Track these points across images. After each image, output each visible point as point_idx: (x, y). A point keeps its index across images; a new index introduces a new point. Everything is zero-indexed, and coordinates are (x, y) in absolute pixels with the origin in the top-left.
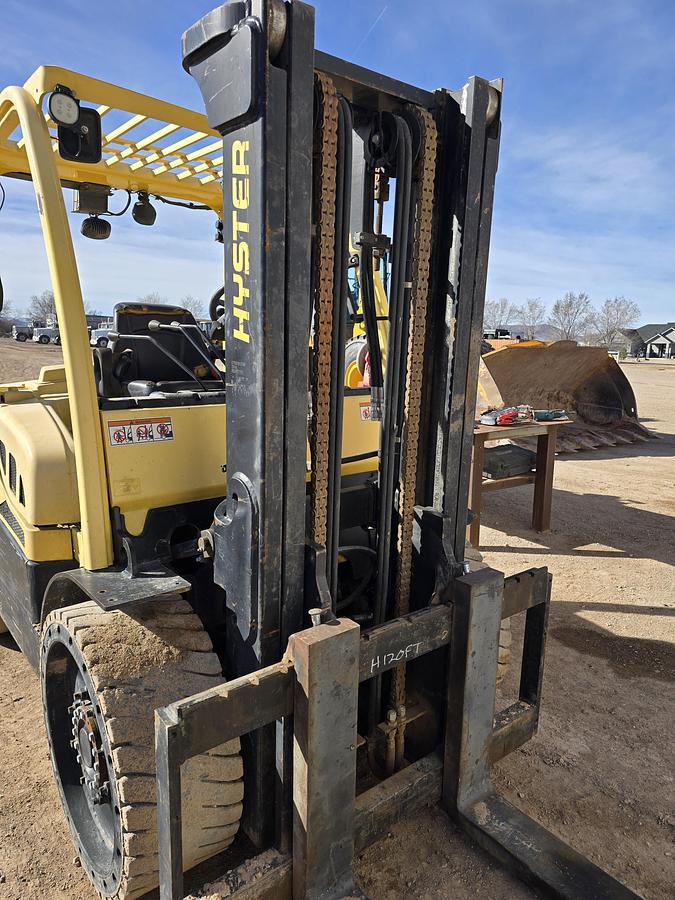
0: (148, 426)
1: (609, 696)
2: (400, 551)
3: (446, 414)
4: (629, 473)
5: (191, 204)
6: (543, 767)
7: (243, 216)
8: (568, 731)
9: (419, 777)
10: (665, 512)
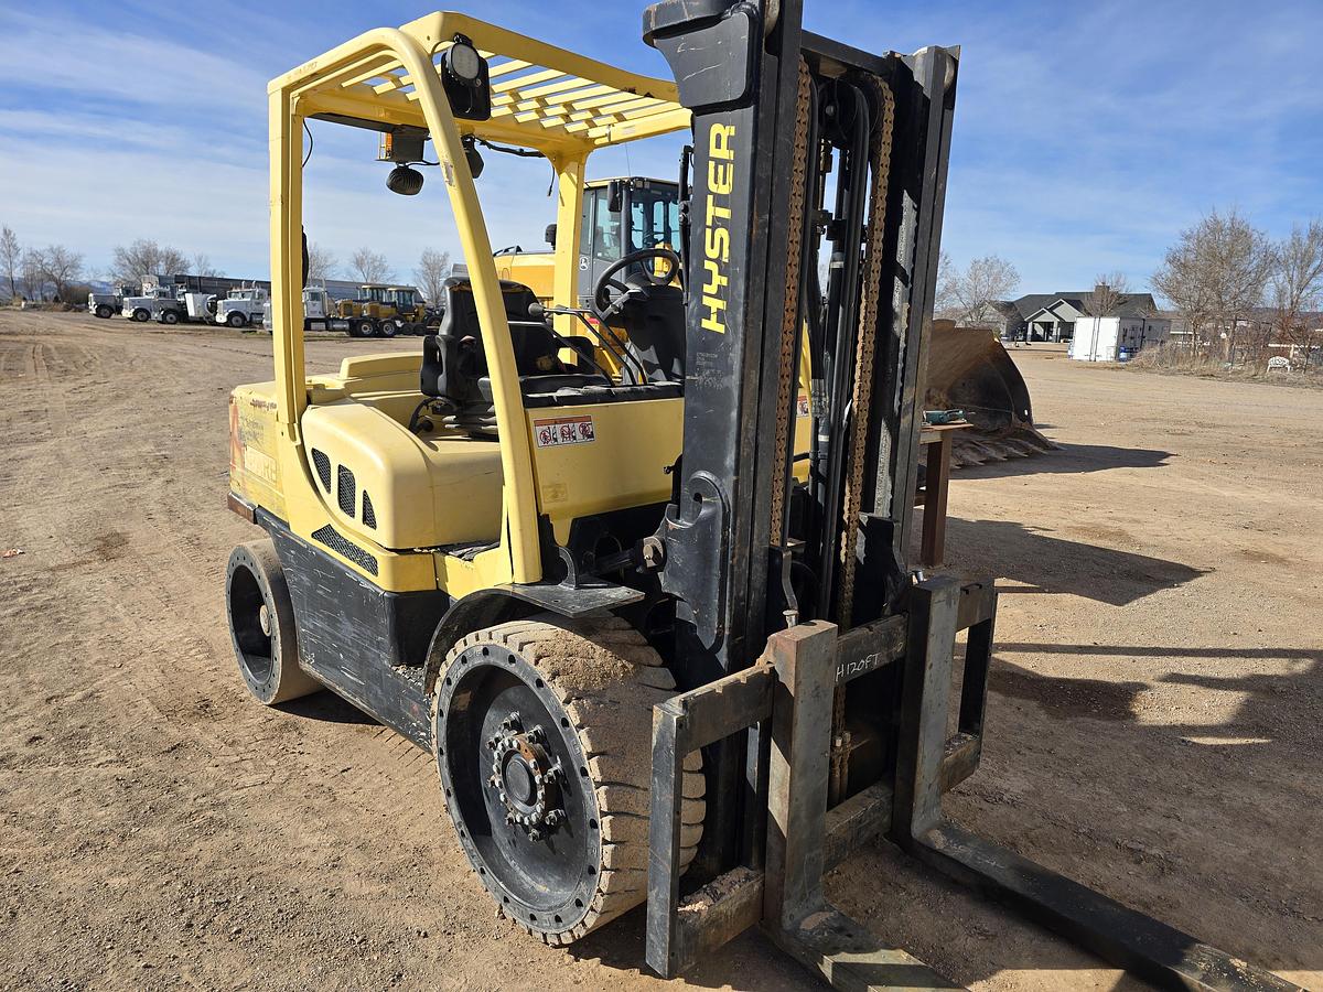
0: (571, 425)
1: (1045, 737)
2: (843, 561)
3: (896, 409)
4: (1030, 494)
5: (522, 150)
6: (985, 806)
7: (720, 201)
8: (1006, 771)
9: (872, 803)
10: (1079, 540)
